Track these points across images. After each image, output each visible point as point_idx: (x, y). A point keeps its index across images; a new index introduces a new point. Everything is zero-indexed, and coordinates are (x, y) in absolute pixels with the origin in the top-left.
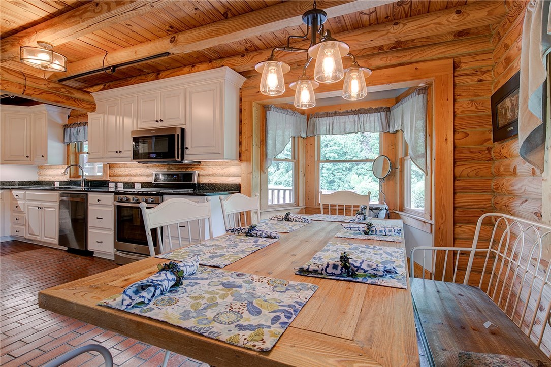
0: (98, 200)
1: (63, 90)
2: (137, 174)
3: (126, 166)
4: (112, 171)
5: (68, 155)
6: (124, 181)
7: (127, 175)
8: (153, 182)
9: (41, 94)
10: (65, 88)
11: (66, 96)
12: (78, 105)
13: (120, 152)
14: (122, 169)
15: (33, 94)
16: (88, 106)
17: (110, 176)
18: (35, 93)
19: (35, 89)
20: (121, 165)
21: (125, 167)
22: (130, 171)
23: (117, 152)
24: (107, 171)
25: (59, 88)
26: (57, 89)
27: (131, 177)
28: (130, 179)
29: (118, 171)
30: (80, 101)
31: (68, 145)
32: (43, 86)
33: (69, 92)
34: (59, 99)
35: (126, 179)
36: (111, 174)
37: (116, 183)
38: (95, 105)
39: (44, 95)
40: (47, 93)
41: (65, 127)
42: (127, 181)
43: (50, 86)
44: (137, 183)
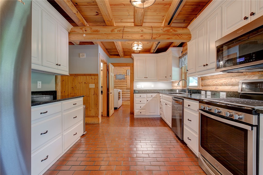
0: (189, 106)
1: (171, 30)
2: (222, 84)
3: (213, 77)
4: (204, 82)
5: (181, 75)
6: (212, 90)
7: (214, 85)
8: (240, 91)
9: (160, 36)
10: (172, 29)
11: (173, 34)
12: (180, 38)
13: (207, 65)
14: (210, 80)
15: (156, 37)
16: (186, 37)
17: (202, 86)
18: (157, 36)
19: (157, 34)
20: (209, 77)
21: (212, 79)
22: (217, 81)
23: (204, 66)
24: (200, 83)
25: (169, 30)
26: (168, 31)
27: (218, 87)
28: (216, 88)
29: (208, 82)
30: (181, 34)
31: (181, 68)
32: (161, 32)
33: (174, 30)
34: (169, 37)
35: (213, 88)
36: (202, 85)
37: (206, 91)
38: (191, 35)
39: (162, 37)
40: (163, 34)
41: (180, 58)
42: (214, 90)
43: (164, 30)
44: (222, 91)
